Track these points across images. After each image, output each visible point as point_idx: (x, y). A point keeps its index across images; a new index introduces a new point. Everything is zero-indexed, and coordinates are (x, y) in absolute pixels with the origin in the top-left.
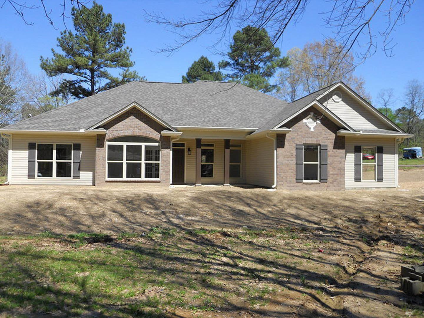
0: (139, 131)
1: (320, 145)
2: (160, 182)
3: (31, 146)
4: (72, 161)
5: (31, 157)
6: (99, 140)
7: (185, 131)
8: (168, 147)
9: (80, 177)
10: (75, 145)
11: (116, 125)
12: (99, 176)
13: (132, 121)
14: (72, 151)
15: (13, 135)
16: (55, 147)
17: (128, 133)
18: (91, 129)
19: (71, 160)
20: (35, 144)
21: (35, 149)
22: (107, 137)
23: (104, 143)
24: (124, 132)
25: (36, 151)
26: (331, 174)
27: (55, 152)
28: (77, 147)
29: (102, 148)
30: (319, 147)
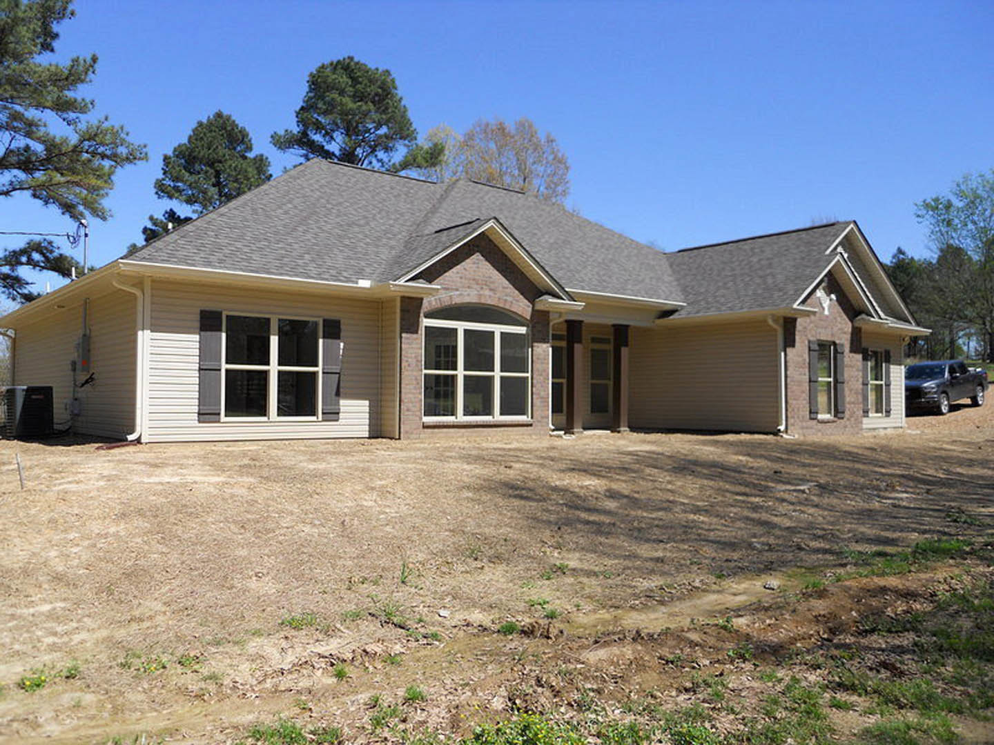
0: (491, 293)
1: (834, 344)
2: (531, 425)
3: (208, 322)
4: (319, 369)
5: (206, 353)
6: (408, 311)
7: (589, 300)
8: (544, 341)
9: (341, 415)
10: (326, 322)
11: (447, 274)
12: (408, 410)
13: (477, 266)
14: (321, 341)
15: (153, 281)
16: (274, 326)
17: (469, 296)
18: (401, 282)
19: (316, 365)
20: (220, 314)
21: (220, 330)
22: (426, 306)
23: (418, 321)
24: (461, 295)
25: (224, 335)
26: (849, 403)
27: (274, 341)
28: (333, 330)
29: (415, 336)
30: (832, 347)
